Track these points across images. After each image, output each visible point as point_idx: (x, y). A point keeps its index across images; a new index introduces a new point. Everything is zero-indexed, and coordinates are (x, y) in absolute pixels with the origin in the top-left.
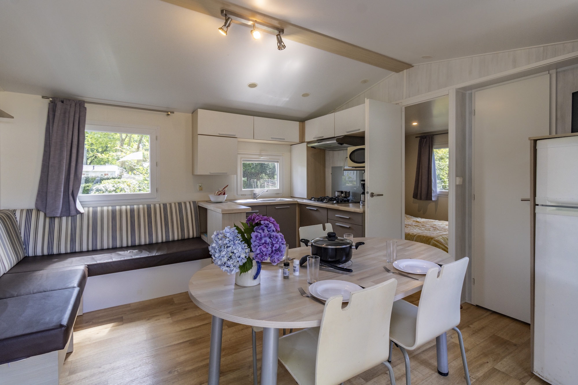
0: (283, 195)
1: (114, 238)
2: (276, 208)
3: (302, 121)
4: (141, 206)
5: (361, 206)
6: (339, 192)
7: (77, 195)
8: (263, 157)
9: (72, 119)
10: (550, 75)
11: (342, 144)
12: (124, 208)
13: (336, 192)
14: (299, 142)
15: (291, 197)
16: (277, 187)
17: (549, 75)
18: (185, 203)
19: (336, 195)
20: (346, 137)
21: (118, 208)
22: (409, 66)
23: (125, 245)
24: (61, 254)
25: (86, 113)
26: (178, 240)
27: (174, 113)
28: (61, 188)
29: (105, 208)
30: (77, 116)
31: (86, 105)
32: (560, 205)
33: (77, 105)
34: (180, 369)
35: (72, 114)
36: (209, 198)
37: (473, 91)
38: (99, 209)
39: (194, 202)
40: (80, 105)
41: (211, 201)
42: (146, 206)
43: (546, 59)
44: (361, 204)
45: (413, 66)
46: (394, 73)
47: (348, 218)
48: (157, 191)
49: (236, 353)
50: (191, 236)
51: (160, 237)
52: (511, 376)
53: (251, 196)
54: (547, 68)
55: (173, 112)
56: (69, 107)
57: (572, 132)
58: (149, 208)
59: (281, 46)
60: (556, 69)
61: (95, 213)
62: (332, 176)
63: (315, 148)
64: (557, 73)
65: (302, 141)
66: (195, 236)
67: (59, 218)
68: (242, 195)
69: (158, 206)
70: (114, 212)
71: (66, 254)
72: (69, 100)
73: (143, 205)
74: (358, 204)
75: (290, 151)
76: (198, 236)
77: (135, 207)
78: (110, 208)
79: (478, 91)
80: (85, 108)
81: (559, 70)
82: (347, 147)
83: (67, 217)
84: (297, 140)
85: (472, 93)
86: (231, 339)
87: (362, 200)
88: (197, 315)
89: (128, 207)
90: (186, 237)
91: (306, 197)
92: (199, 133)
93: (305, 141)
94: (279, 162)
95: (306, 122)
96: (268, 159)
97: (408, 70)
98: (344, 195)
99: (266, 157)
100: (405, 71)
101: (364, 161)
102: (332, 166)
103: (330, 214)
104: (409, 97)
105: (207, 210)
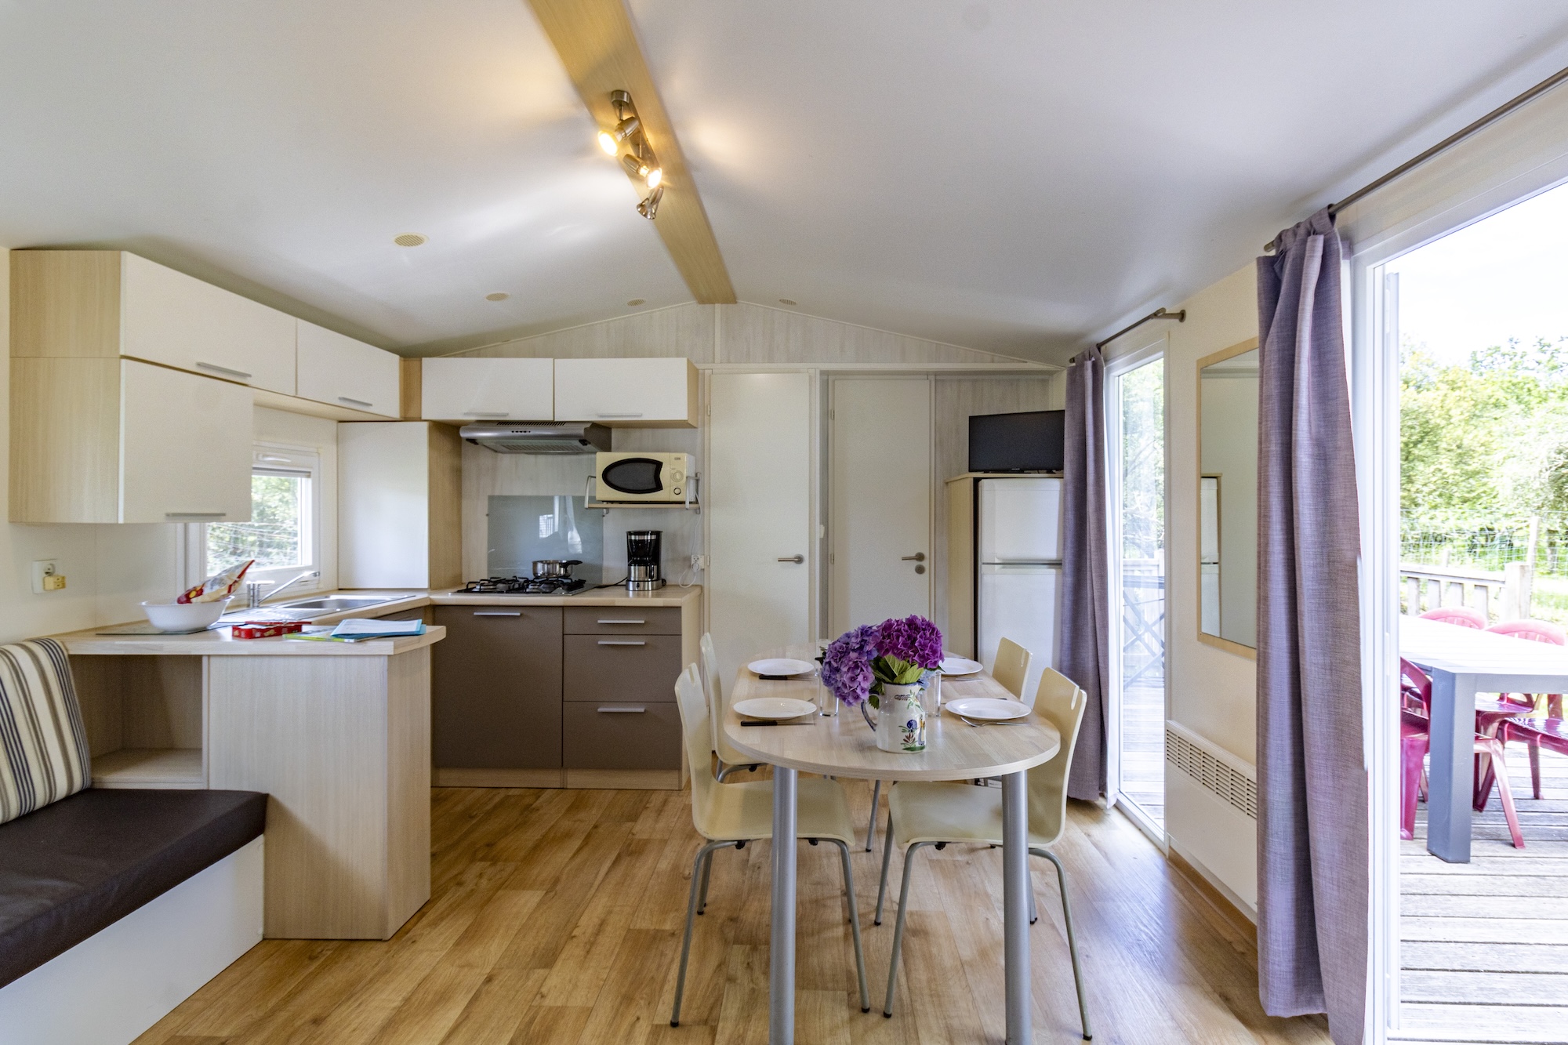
0: (321, 585)
3: (409, 353)
5: (631, 592)
6: (548, 564)
10: (929, 381)
11: (586, 443)
13: (540, 566)
14: (401, 417)
15: (340, 589)
16: (308, 559)
17: (927, 382)
32: (1006, 562)
37: (832, 378)
39: (45, 643)
44: (631, 589)
45: (737, 301)
46: (694, 302)
47: (640, 622)
54: (928, 373)
57: (971, 470)
60: (935, 376)
62: (489, 520)
64: (936, 381)
65: (409, 413)
66: (78, 785)
74: (625, 589)
75: (340, 441)
76: (88, 784)
79: (840, 380)
81: (938, 378)
82: (595, 453)
84: (393, 410)
87: (632, 579)
90: (41, 799)
91: (426, 586)
92: (122, 353)
93: (423, 418)
94: (312, 475)
95: (425, 360)
96: (282, 464)
97: (724, 306)
98: (562, 572)
99: (283, 458)
100: (718, 306)
101: (658, 487)
102: (490, 493)
103: (573, 622)
104: (729, 362)
105: (205, 660)
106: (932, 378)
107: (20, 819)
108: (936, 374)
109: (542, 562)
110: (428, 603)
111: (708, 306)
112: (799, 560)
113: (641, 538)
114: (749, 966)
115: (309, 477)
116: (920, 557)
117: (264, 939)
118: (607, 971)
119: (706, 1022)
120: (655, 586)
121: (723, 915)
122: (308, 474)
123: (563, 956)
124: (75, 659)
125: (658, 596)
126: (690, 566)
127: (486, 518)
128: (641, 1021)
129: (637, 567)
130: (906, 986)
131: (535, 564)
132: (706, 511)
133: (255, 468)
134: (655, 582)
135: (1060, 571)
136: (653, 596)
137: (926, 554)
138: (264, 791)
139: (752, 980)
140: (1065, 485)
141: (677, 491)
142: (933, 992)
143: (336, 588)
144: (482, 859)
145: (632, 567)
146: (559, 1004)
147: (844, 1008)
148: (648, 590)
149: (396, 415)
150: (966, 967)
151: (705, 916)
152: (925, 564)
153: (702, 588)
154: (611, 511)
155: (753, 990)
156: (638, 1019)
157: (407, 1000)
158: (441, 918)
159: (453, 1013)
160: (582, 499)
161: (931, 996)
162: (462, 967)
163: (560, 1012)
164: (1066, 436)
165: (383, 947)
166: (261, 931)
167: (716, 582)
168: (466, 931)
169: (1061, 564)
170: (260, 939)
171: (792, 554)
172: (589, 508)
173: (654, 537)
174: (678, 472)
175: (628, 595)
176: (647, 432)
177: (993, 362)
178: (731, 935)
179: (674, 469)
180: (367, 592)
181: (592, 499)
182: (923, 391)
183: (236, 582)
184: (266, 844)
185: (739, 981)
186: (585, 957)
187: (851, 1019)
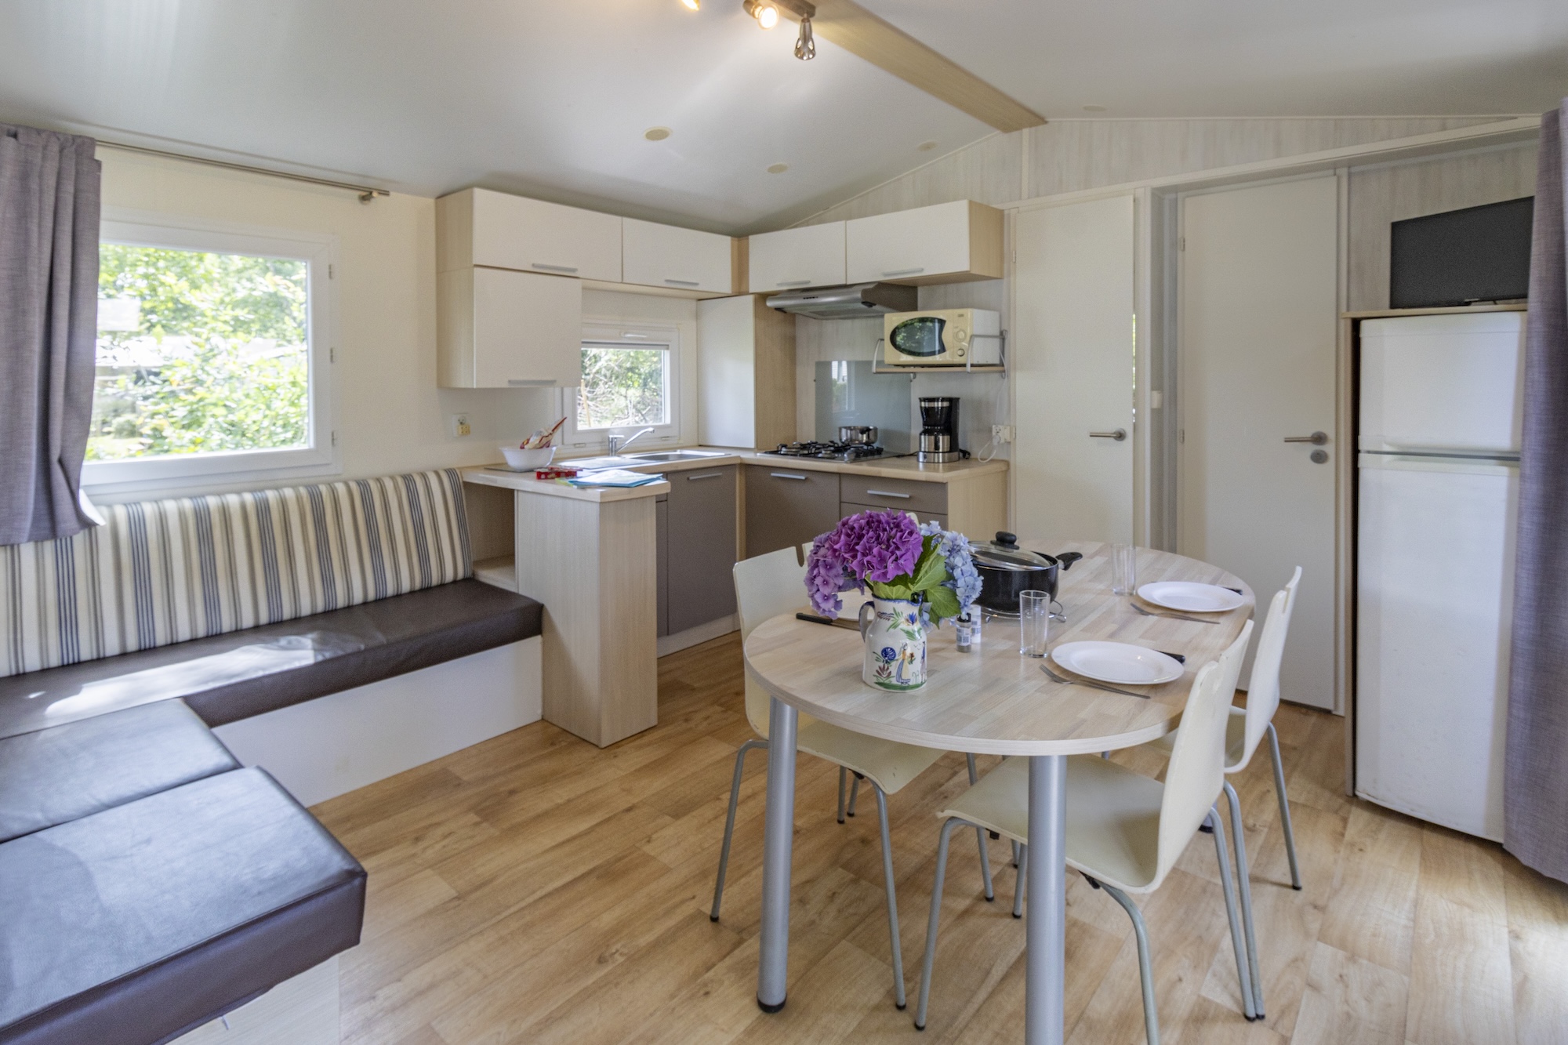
0: (681, 441)
1: (211, 604)
2: (691, 478)
3: (741, 234)
4: (289, 493)
5: (921, 464)
6: (851, 430)
7: (80, 465)
8: (633, 333)
9: (50, 200)
10: (1338, 177)
11: (870, 305)
12: (233, 500)
13: (844, 431)
14: (733, 292)
15: (700, 446)
16: (667, 419)
17: (1335, 178)
18: (424, 476)
19: (844, 439)
20: (881, 286)
21: (212, 501)
22: (1037, 119)
23: (248, 621)
24: (25, 674)
25: (99, 179)
26: (412, 593)
27: (392, 193)
28: (29, 444)
29: (170, 506)
30: (69, 188)
31: (100, 154)
32: (1406, 450)
33: (65, 151)
34: (624, 946)
35: (51, 181)
36: (503, 457)
37: (1180, 195)
38: (149, 509)
39: (451, 472)
40: (78, 154)
41: (507, 464)
42: (303, 491)
43: (1340, 147)
44: (921, 459)
45: (1046, 122)
46: (997, 132)
47: (907, 496)
48: (335, 442)
49: (742, 876)
50: (449, 577)
51: (357, 587)
52: (1319, 808)
53: (599, 448)
54: (1334, 166)
55: (386, 193)
56: (40, 155)
57: (1393, 306)
58: (316, 499)
59: (805, 50)
60: (1349, 167)
61: (137, 525)
62: (816, 385)
63: (785, 312)
64: (1350, 175)
65: (740, 292)
66: (460, 575)
67: (8, 548)
68: (575, 444)
69: (341, 488)
70: (202, 517)
71: (45, 671)
72: (39, 132)
73: (294, 487)
74: (913, 460)
75: (698, 316)
76: (469, 574)
77: (271, 495)
78: (187, 504)
79: (1192, 196)
80: (99, 164)
81: (1353, 170)
83: (36, 542)
84: (726, 287)
85: (1176, 199)
86: (706, 845)
87: (923, 450)
88: (560, 801)
89: (248, 498)
90: (435, 581)
91: (752, 445)
92: (474, 263)
93: (750, 292)
94: (670, 347)
95: (751, 237)
96: (643, 339)
97: (1033, 129)
98: (865, 438)
99: (639, 334)
100: (1026, 131)
101: (943, 349)
102: (817, 360)
103: (850, 490)
104: (1038, 195)
105: (516, 493)
106: (1343, 172)
107: (422, 590)
108: (1351, 163)
109: (845, 428)
110: (739, 462)
111: (1015, 134)
112: (1120, 436)
113: (931, 405)
114: (833, 896)
115: (668, 349)
116: (1319, 439)
117: (543, 719)
118: (713, 841)
119: (739, 933)
120: (946, 460)
121: (861, 832)
122: (667, 347)
123: (694, 813)
124: (467, 485)
125: (951, 469)
126: (990, 438)
127: (814, 383)
128: (694, 901)
129: (927, 437)
130: (976, 1006)
131: (840, 429)
132: (1012, 374)
133: (583, 342)
134: (946, 454)
135: (1517, 471)
136: (945, 470)
137: (1330, 433)
138: (540, 600)
139: (820, 914)
140: (1529, 322)
141: (960, 352)
142: (1004, 1032)
143: (696, 443)
144: (721, 705)
145: (923, 437)
146: (653, 854)
147: (882, 991)
148: (938, 462)
149: (728, 290)
150: (1081, 1025)
151: (842, 826)
152: (1329, 448)
153: (1007, 463)
154: (918, 376)
155: (813, 922)
156: (694, 897)
157: (569, 801)
158: (649, 744)
159: (583, 825)
160: (870, 363)
161: (997, 1034)
162: (623, 790)
163: (648, 859)
164: (1534, 236)
165: (595, 751)
166: (539, 712)
167: (1021, 458)
168: (656, 761)
169: (1517, 459)
170: (539, 718)
171: (1112, 428)
172: (877, 373)
173: (946, 404)
174: (961, 330)
175: (918, 467)
176: (952, 287)
177: (1444, 128)
178: (848, 855)
179: (957, 327)
180: (715, 449)
181: (880, 363)
182: (1324, 193)
183: (551, 434)
184: (544, 643)
185: (808, 907)
186: (709, 822)
187: (877, 1008)
